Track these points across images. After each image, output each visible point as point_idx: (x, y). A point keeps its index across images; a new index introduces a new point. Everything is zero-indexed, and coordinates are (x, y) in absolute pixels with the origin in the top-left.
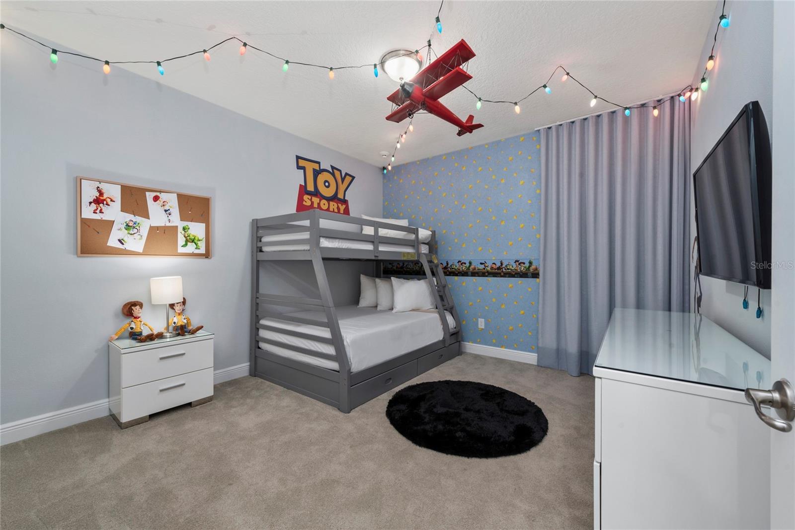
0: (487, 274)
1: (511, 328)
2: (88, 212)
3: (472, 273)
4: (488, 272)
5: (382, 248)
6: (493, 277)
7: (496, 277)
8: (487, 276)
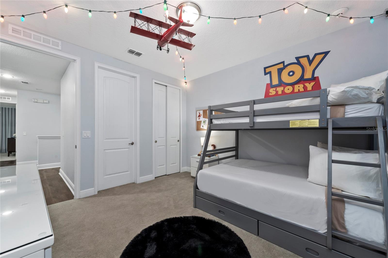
2: (198, 120)
5: (259, 120)
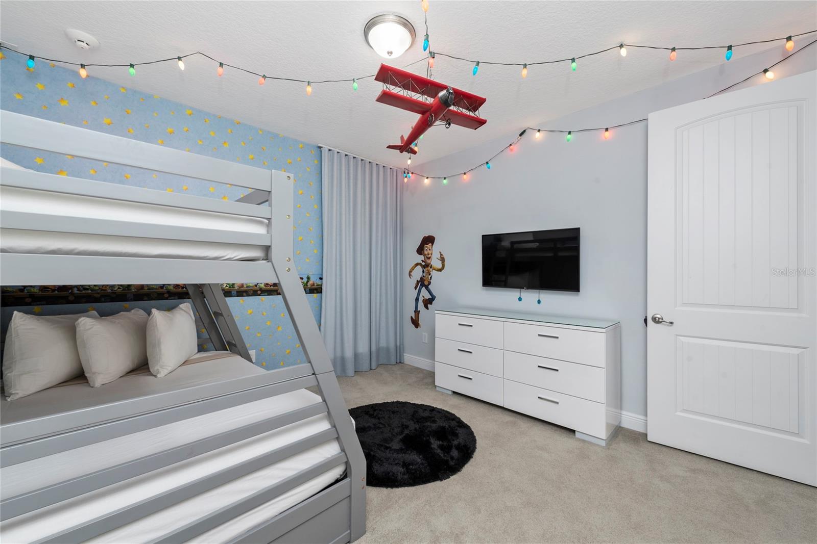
0: (259, 292)
1: (288, 351)
3: (237, 292)
4: (261, 289)
6: (268, 295)
7: (272, 295)
8: (259, 295)
